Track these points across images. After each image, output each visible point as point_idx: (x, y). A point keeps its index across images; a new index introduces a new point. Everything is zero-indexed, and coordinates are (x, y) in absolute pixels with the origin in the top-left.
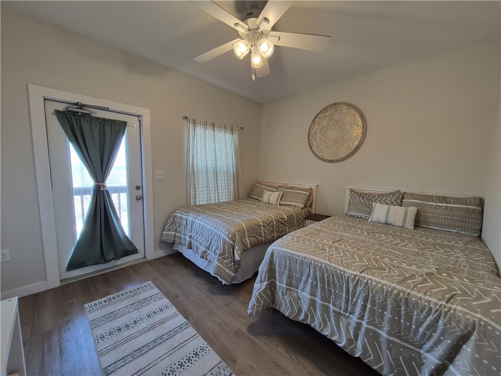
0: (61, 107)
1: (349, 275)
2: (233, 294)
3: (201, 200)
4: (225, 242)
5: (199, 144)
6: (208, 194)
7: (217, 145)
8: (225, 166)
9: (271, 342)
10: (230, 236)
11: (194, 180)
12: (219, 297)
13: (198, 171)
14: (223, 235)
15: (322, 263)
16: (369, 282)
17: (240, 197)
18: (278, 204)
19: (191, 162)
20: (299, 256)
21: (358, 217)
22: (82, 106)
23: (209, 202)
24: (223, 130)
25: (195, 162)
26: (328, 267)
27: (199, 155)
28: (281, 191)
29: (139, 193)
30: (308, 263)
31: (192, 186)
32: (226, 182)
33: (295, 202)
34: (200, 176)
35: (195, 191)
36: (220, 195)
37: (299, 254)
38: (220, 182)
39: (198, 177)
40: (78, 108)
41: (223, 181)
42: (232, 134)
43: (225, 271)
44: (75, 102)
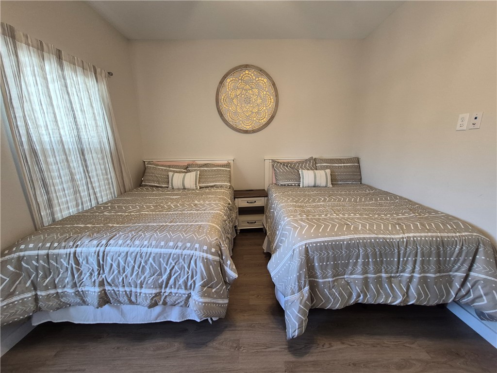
3: (65, 208)
6: (75, 193)
8: (96, 140)
10: (213, 250)
13: (44, 151)
14: (198, 254)
17: (127, 188)
18: (199, 188)
21: (288, 185)
23: (80, 207)
24: (79, 70)
28: (198, 170)
31: (38, 184)
32: (103, 167)
34: (51, 160)
35: (47, 193)
36: (97, 190)
38: (93, 167)
39: (47, 163)
41: (98, 166)
42: (97, 81)
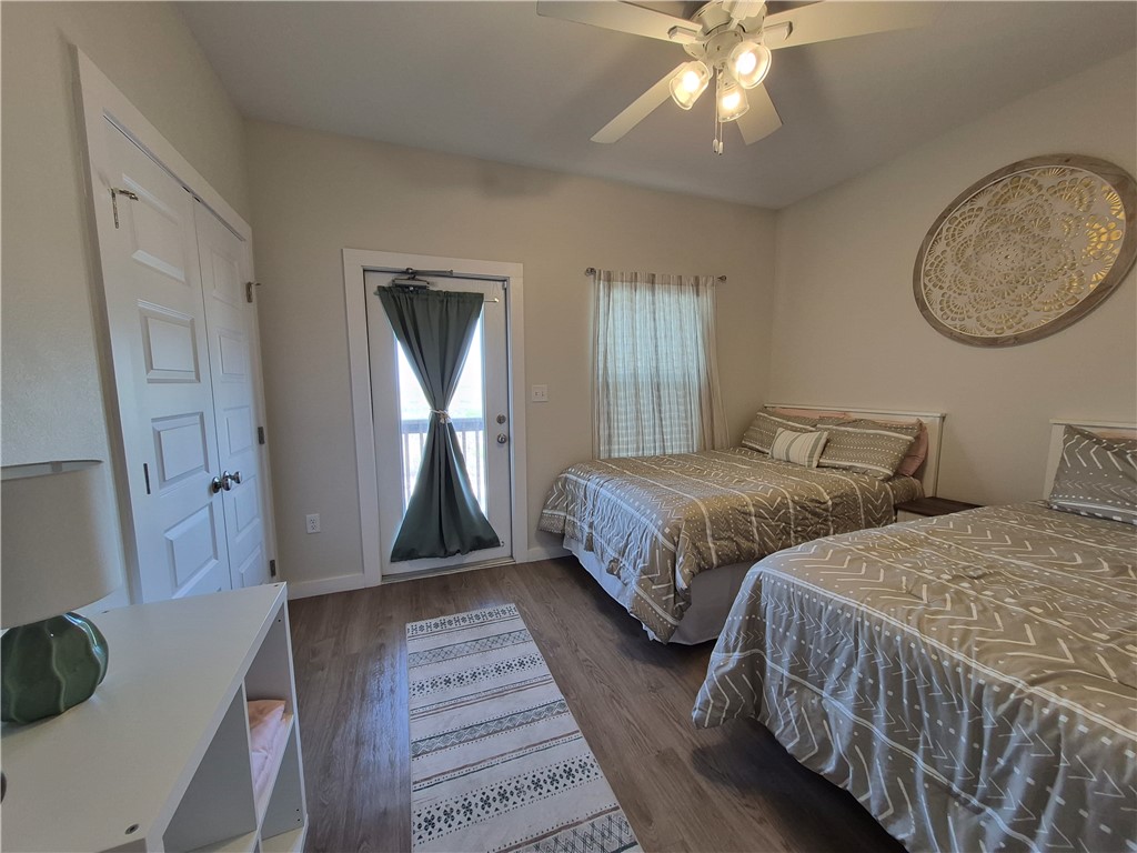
0: (386, 281)
1: (982, 681)
2: (671, 667)
3: (624, 448)
4: (655, 544)
5: (619, 324)
6: (638, 434)
7: (661, 324)
8: (678, 372)
9: (747, 806)
10: (667, 530)
11: (609, 404)
12: (640, 666)
13: (616, 384)
14: (652, 527)
15: (894, 631)
16: (1063, 719)
17: (717, 444)
18: (815, 464)
19: (601, 365)
20: (828, 601)
21: (1091, 515)
22: (413, 274)
23: (641, 453)
24: (674, 288)
25: (610, 365)
26: (913, 645)
27: (619, 348)
28: (826, 430)
29: (502, 429)
30: (853, 622)
31: (603, 418)
32: (682, 408)
33: (863, 460)
34: (621, 394)
35: (610, 428)
36: (667, 437)
37: (830, 594)
38: (668, 406)
39: (616, 397)
40: (409, 279)
41: (674, 407)
42: (698, 295)
43: (653, 609)
44: (404, 268)
